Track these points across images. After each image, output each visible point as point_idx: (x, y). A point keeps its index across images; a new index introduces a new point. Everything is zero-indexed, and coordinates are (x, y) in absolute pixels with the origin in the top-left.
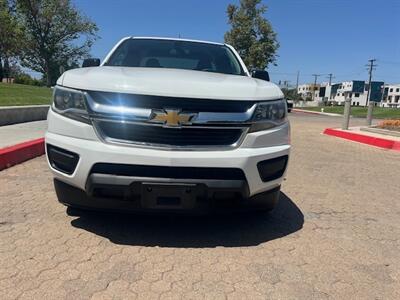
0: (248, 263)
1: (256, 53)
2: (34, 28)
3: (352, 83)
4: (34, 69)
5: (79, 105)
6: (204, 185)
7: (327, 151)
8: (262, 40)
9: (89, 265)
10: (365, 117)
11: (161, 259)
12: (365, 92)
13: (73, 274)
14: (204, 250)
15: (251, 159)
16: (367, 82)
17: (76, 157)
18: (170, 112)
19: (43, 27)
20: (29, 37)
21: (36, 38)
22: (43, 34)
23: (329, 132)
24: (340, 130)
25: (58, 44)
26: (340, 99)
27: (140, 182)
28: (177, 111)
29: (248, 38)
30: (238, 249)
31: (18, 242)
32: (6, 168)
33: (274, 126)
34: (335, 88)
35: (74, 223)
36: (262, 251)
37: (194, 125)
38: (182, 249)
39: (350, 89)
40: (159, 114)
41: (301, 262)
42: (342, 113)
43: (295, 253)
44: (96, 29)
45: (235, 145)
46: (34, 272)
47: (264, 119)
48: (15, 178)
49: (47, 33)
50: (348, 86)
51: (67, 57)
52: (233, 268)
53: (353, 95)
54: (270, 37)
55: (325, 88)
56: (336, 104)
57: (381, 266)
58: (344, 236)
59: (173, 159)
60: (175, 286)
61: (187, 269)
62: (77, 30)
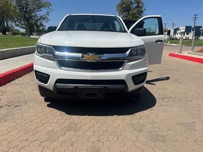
0: (128, 122)
1: (134, 14)
2: (20, 6)
3: (185, 27)
4: (21, 27)
5: (49, 52)
6: (107, 87)
7: (169, 66)
8: (136, 7)
9: (57, 125)
10: (191, 46)
11: (88, 121)
12: (192, 32)
13: (50, 129)
14: (108, 117)
15: (129, 75)
16: (193, 27)
17: (49, 76)
18: (90, 54)
19: (24, 5)
20: (18, 11)
21: (22, 12)
22: (25, 10)
23: (171, 55)
24: (177, 53)
25: (33, 14)
26: (178, 36)
27: (77, 87)
28: (94, 54)
29: (129, 6)
30: (124, 116)
31: (24, 114)
32: (14, 79)
33: (140, 59)
34: (176, 30)
35: (48, 106)
36: (135, 117)
37: (101, 60)
38: (98, 117)
39: (184, 31)
40: (85, 56)
41: (153, 122)
42: (178, 44)
43: (150, 118)
44: (51, 5)
45: (121, 69)
46: (33, 128)
47: (135, 55)
48: (19, 84)
49: (27, 8)
50: (183, 29)
51: (37, 21)
52: (122, 125)
53: (186, 34)
54: (140, 5)
55: (170, 31)
56: (176, 39)
57: (191, 123)
58: (175, 109)
59: (92, 76)
60: (95, 133)
61: (100, 125)
62: (41, 7)
